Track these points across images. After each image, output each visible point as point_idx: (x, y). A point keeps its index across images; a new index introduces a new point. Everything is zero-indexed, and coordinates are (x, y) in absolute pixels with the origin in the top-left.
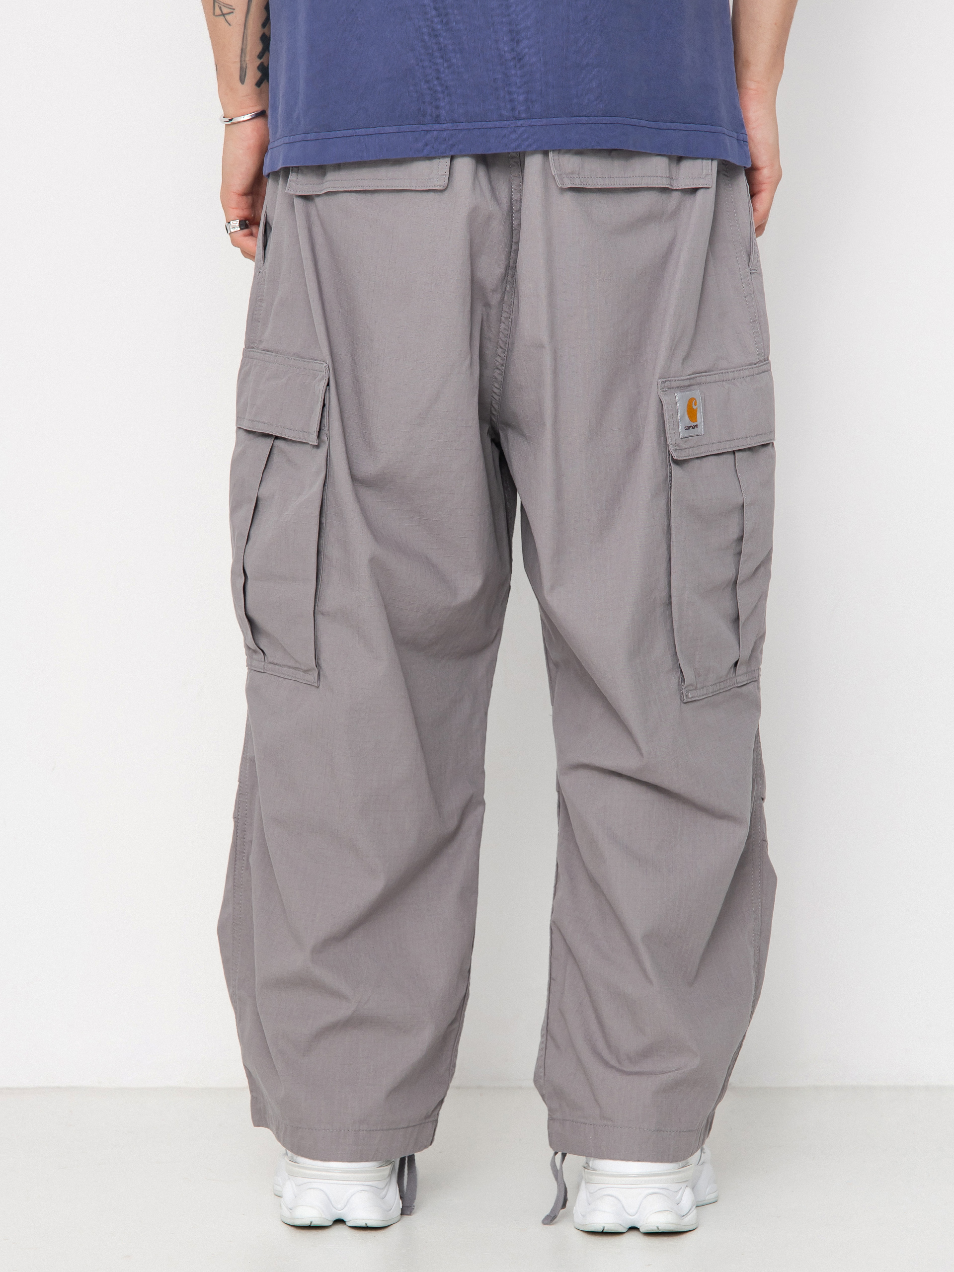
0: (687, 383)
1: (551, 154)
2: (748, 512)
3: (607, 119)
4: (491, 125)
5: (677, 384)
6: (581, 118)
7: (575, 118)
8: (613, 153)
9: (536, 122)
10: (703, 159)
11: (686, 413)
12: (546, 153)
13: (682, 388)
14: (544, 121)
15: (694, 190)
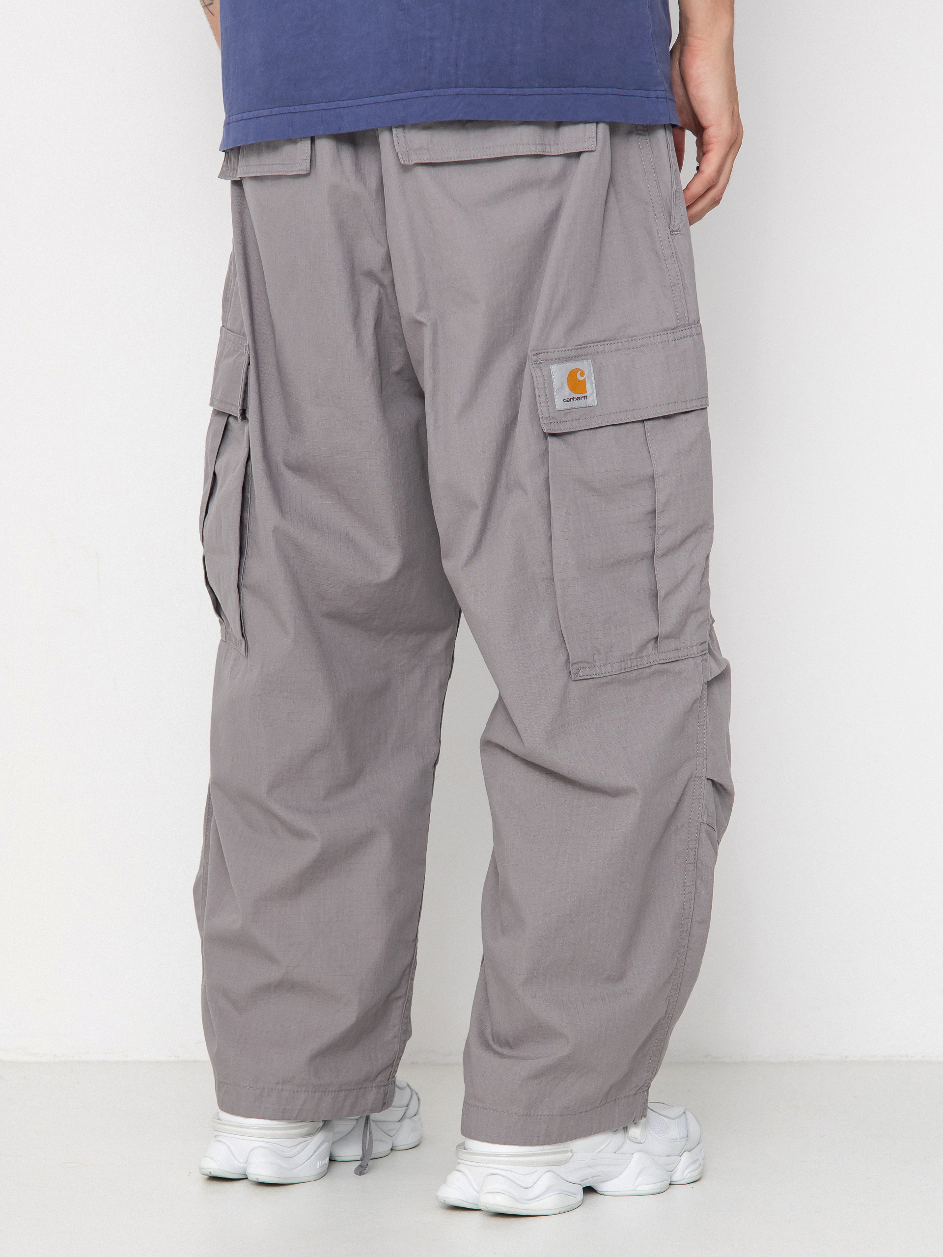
0: (573, 353)
1: (394, 130)
2: (660, 484)
3: (451, 91)
4: (344, 104)
5: (556, 355)
6: (423, 92)
7: (417, 92)
8: (468, 125)
9: (380, 99)
10: (585, 123)
11: (566, 385)
12: (391, 130)
13: (560, 360)
14: (388, 98)
15: (578, 154)
